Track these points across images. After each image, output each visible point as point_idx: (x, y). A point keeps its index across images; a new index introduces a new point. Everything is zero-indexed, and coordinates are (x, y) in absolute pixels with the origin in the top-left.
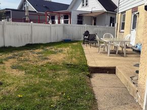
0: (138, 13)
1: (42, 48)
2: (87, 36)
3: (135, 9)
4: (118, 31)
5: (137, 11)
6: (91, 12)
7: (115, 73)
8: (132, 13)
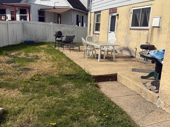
0: (118, 15)
1: (7, 55)
2: (59, 37)
3: (113, 10)
4: (92, 32)
5: (116, 12)
6: (54, 8)
7: (116, 80)
8: (110, 13)
